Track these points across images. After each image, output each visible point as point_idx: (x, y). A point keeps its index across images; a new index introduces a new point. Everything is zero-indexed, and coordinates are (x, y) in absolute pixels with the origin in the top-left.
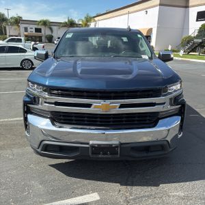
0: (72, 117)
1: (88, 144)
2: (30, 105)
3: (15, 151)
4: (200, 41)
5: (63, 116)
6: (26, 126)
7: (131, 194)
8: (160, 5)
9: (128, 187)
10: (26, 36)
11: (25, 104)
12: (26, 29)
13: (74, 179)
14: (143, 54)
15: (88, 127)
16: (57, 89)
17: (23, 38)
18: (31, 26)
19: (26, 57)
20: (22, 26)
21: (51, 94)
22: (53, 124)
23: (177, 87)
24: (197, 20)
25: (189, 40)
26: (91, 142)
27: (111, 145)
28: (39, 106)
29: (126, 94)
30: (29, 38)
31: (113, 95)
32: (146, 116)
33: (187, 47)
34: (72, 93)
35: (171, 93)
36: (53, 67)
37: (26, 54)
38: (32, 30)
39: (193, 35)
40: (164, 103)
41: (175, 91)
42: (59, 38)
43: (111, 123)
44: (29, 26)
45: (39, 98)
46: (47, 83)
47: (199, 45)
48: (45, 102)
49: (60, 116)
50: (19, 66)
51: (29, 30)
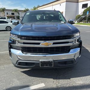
0: (31, 49)
1: (39, 61)
2: (12, 45)
3: (5, 66)
4: (84, 17)
5: (27, 49)
6: (10, 54)
7: (59, 83)
8: (66, 1)
9: (57, 80)
10: (7, 16)
11: (10, 44)
12: (7, 14)
13: (33, 78)
14: (61, 21)
15: (39, 54)
16: (24, 36)
17: (6, 17)
18: (10, 12)
19: (8, 25)
20: (6, 12)
21: (21, 39)
22: (23, 53)
23: (78, 34)
24: (82, 8)
25: (79, 17)
26: (40, 60)
27: (49, 61)
28: (16, 45)
29: (55, 38)
30: (9, 17)
31: (49, 38)
32: (65, 48)
33: (78, 20)
34: (31, 38)
35: (75, 37)
36: (21, 27)
37: (8, 24)
38: (10, 14)
39: (81, 15)
40: (73, 42)
41: (77, 36)
42: (22, 17)
43: (49, 51)
44: (9, 12)
45: (16, 41)
46: (19, 34)
47: (83, 19)
48: (19, 43)
49: (26, 49)
50: (5, 29)
51: (9, 14)
